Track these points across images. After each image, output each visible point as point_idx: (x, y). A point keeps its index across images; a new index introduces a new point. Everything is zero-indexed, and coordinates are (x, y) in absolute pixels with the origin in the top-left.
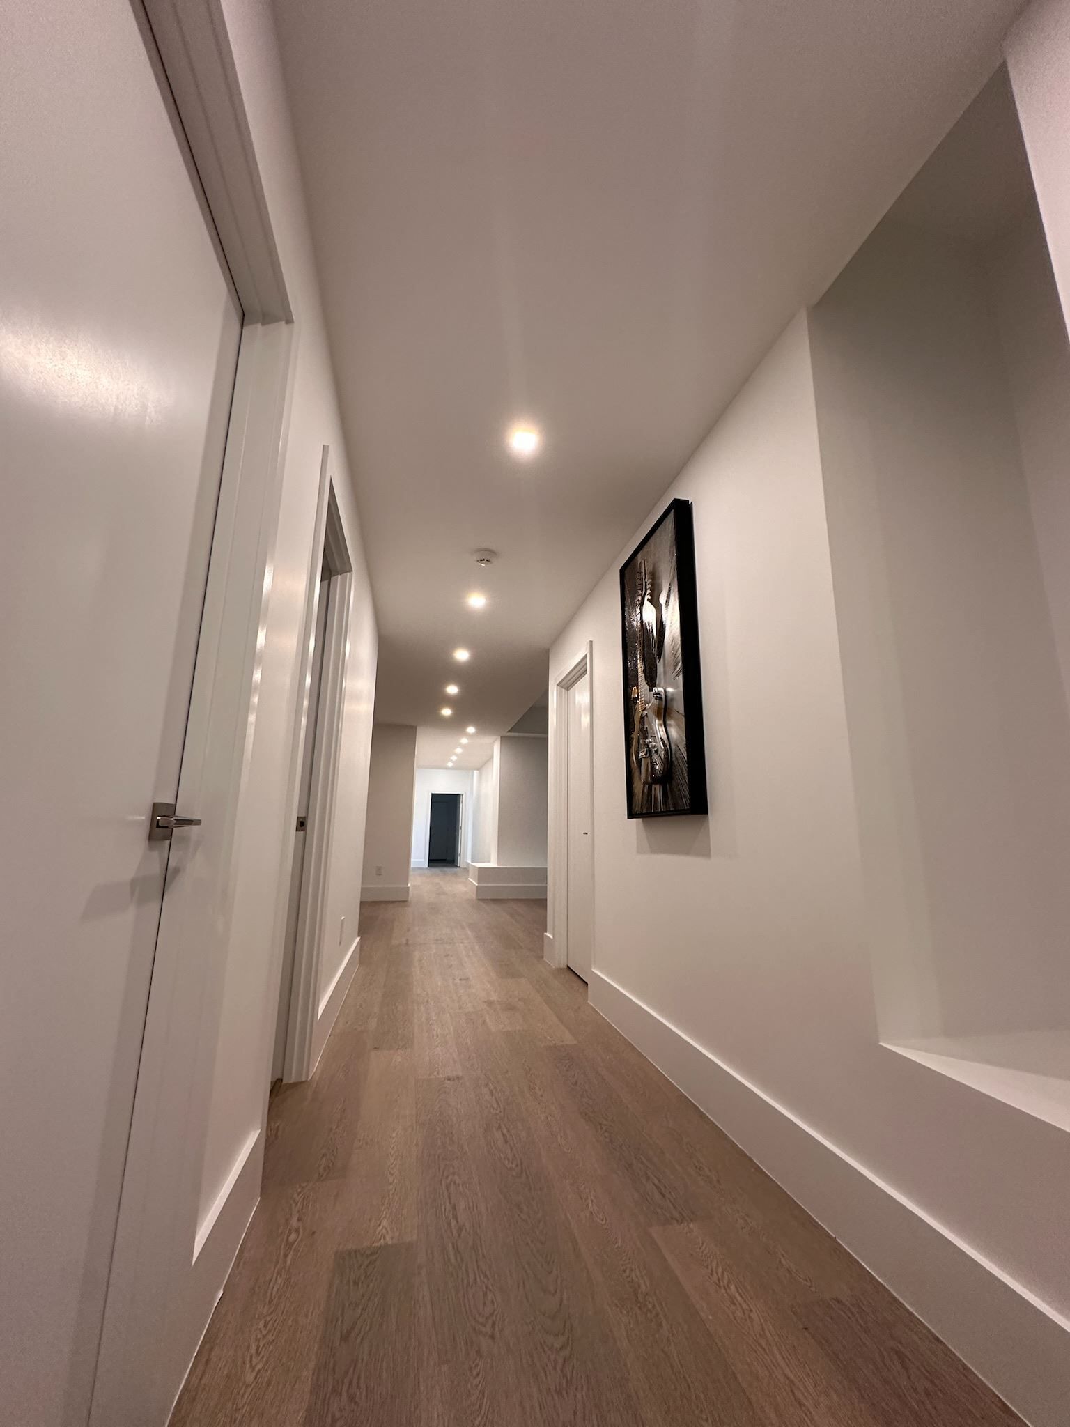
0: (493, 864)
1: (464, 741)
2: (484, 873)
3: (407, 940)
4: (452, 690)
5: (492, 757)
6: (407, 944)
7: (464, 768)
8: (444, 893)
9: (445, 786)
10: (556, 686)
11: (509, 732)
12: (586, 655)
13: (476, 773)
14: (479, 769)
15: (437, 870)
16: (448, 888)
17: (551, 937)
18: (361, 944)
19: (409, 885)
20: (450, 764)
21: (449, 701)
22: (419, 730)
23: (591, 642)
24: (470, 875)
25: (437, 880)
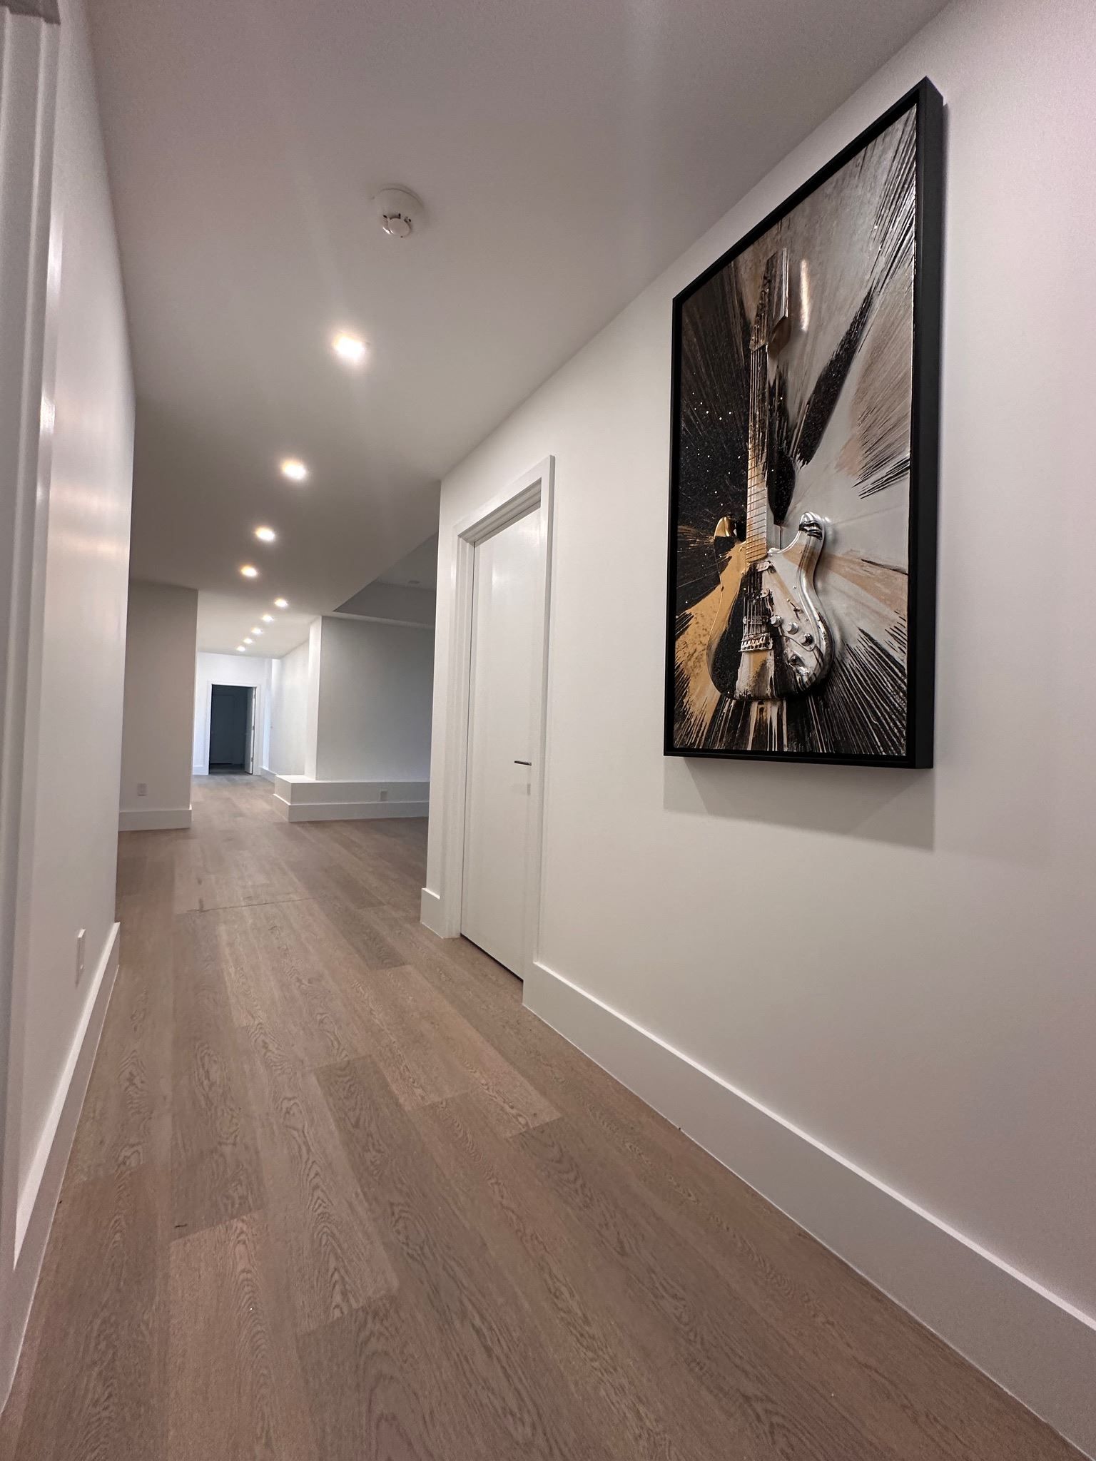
0: (309, 777)
1: (267, 618)
2: (298, 791)
3: (201, 902)
4: (266, 534)
5: (306, 642)
6: (201, 910)
7: (259, 655)
8: (241, 815)
9: (231, 676)
10: (457, 537)
11: (335, 611)
12: (539, 482)
13: (275, 662)
14: (281, 658)
15: (221, 779)
16: (243, 805)
17: (438, 897)
18: (121, 931)
19: (191, 809)
20: (241, 649)
21: (257, 553)
22: (202, 597)
23: (553, 459)
24: (276, 790)
25: (226, 794)
